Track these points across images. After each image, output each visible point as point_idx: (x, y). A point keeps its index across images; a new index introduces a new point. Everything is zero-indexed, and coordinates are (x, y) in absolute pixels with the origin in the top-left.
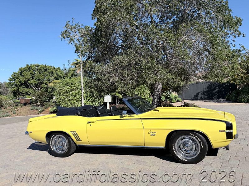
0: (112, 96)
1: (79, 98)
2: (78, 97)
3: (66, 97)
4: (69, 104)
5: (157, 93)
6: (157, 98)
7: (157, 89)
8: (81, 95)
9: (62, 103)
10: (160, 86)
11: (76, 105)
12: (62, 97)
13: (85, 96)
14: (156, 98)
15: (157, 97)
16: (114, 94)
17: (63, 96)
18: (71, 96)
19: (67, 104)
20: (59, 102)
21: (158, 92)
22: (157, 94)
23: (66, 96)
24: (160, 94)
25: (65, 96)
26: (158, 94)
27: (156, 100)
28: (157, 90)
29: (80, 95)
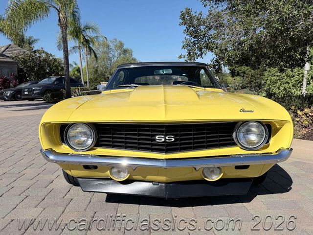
1: (297, 81)
2: (296, 79)
3: (278, 78)
4: (282, 88)
8: (303, 76)
9: (273, 88)
11: (293, 91)
12: (273, 78)
18: (286, 77)
19: (279, 89)
20: (269, 85)
23: (278, 76)
25: (275, 77)
29: (301, 75)
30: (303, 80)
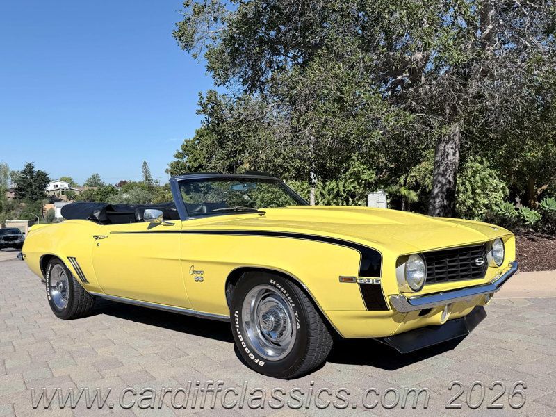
0: (390, 195)
3: (274, 196)
5: (440, 179)
6: (440, 195)
7: (441, 168)
10: (451, 158)
12: (266, 195)
13: (318, 193)
14: (437, 196)
15: (441, 191)
16: (394, 188)
17: (268, 192)
21: (443, 175)
22: (439, 182)
23: (273, 193)
24: (450, 182)
25: (270, 194)
26: (444, 181)
27: (437, 200)
28: (441, 171)
30: (309, 197)
